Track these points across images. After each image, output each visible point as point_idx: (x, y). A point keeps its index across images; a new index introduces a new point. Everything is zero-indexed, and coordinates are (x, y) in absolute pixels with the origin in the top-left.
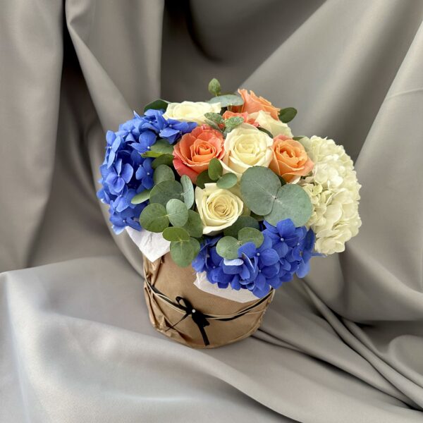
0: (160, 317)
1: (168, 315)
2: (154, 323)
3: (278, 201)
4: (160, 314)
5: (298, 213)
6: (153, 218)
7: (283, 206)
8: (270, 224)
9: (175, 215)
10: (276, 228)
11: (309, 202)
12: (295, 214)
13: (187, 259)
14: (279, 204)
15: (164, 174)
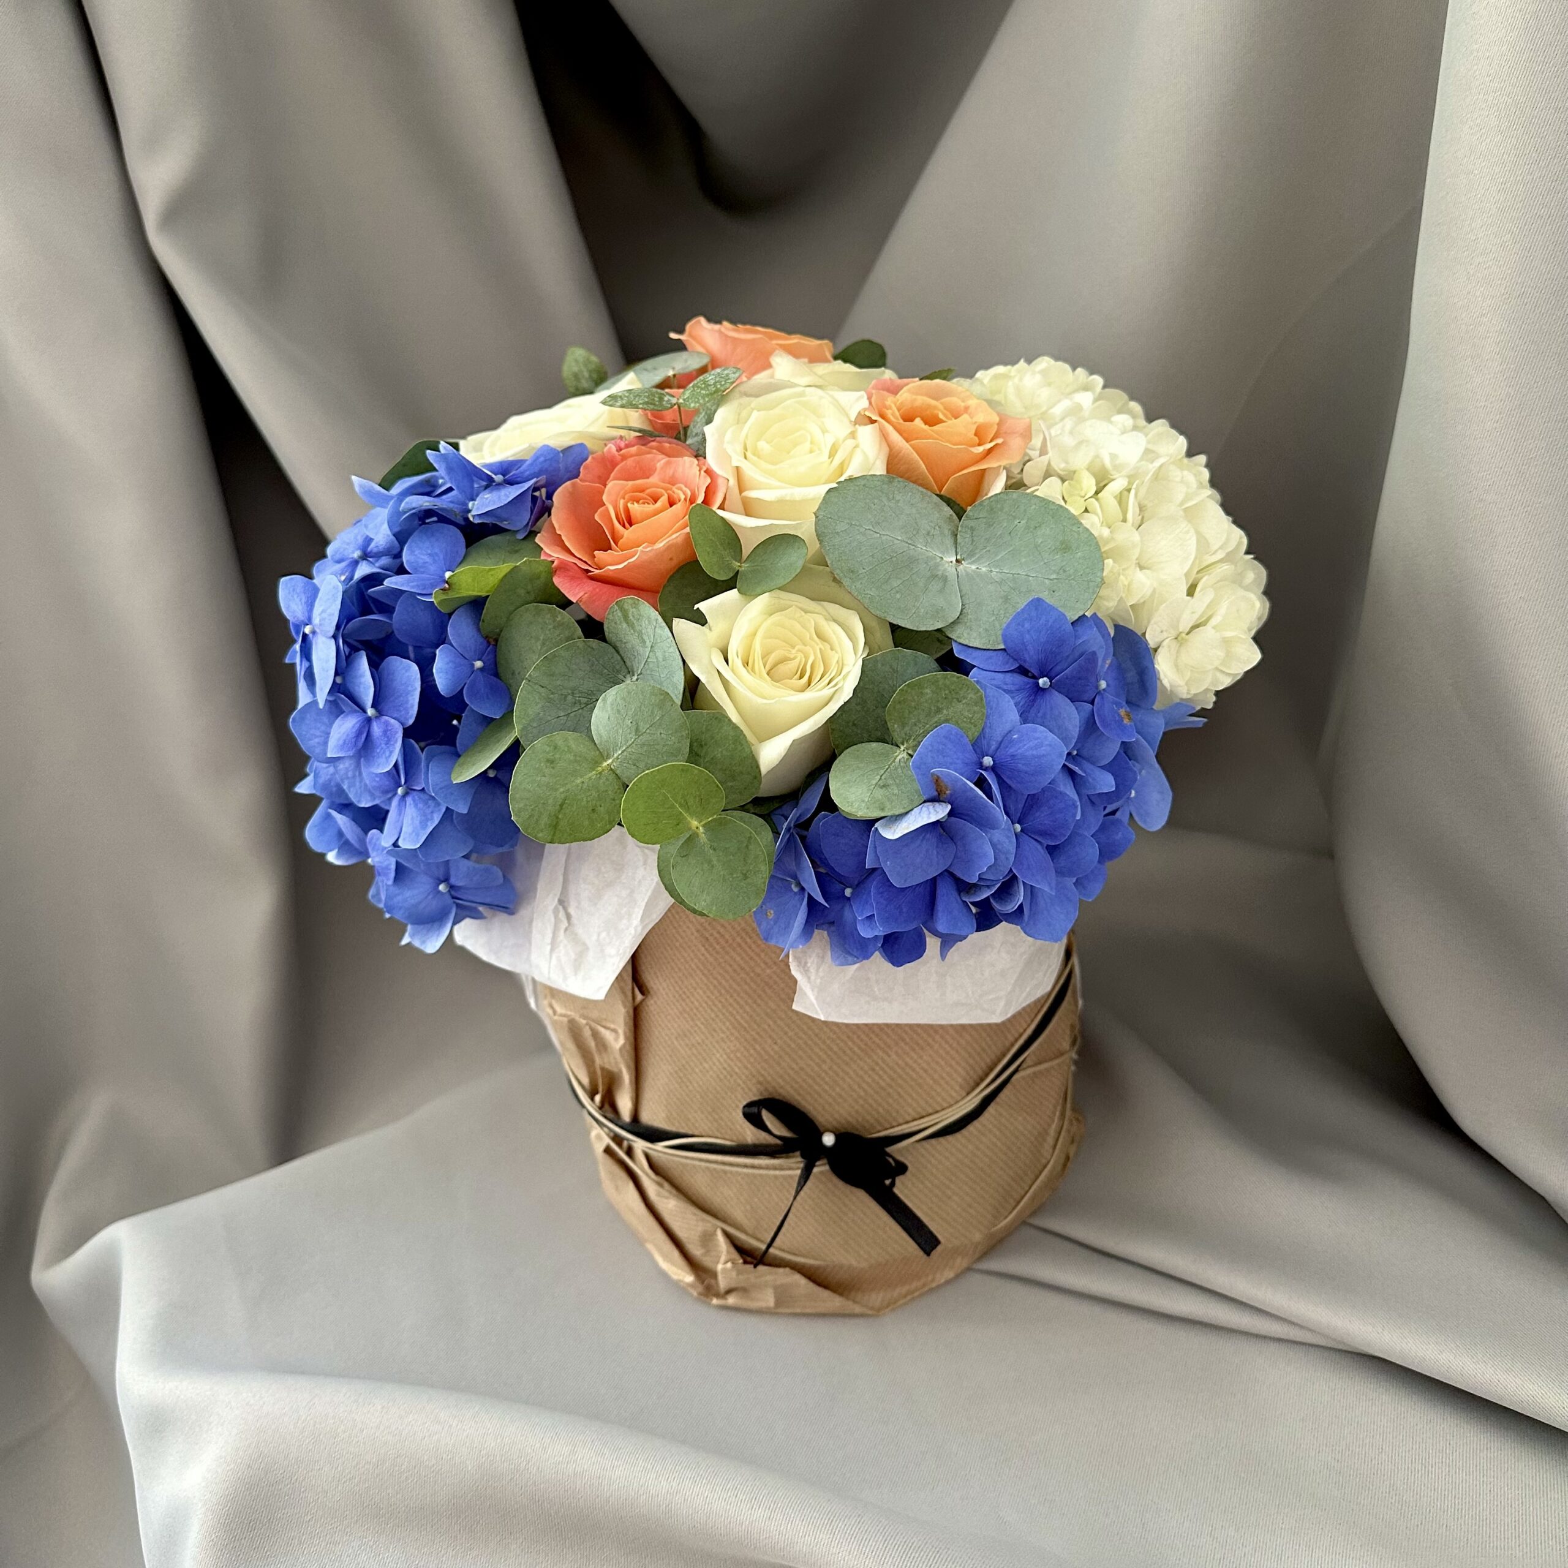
0: (707, 1239)
1: (738, 1213)
2: (689, 1278)
3: (968, 567)
4: (704, 1223)
5: (1054, 576)
6: (562, 790)
7: (995, 574)
8: (974, 646)
9: (634, 745)
10: (1004, 650)
11: (1075, 528)
12: (1047, 582)
13: (745, 877)
14: (979, 575)
15: (538, 639)
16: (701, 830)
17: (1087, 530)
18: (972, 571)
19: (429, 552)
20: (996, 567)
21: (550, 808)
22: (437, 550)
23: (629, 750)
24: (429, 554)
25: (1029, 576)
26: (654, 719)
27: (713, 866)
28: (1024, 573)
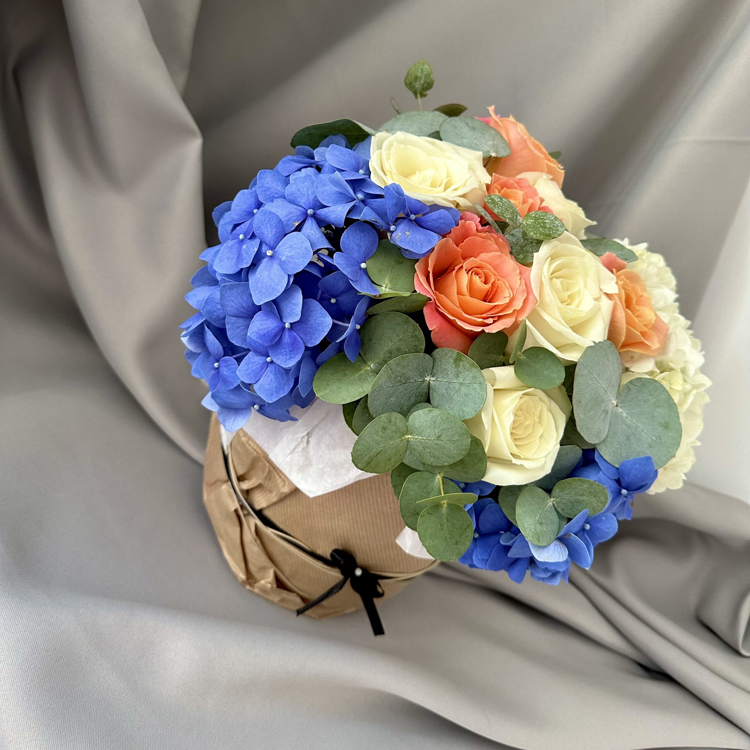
0: (263, 568)
2: (242, 576)
3: (618, 409)
4: (263, 560)
5: (654, 438)
6: (382, 445)
7: (628, 421)
8: (606, 459)
9: (431, 441)
10: (617, 468)
11: (675, 419)
12: (650, 440)
13: (457, 543)
14: (621, 416)
15: (398, 336)
16: (445, 505)
17: (680, 424)
18: (619, 412)
19: (358, 243)
20: (631, 416)
21: (371, 454)
22: (362, 244)
23: (426, 441)
24: (357, 244)
25: (643, 431)
26: (453, 438)
27: (442, 529)
28: (641, 428)
